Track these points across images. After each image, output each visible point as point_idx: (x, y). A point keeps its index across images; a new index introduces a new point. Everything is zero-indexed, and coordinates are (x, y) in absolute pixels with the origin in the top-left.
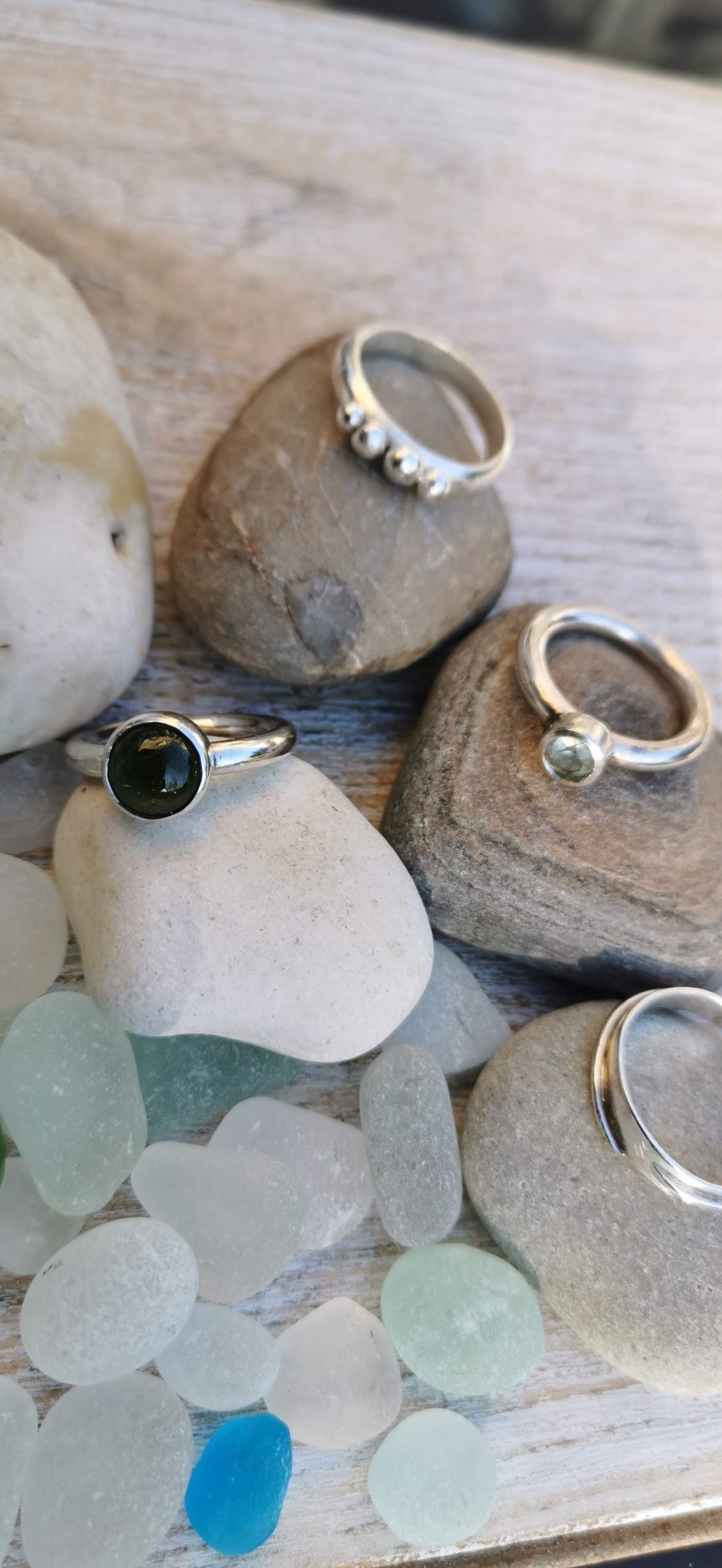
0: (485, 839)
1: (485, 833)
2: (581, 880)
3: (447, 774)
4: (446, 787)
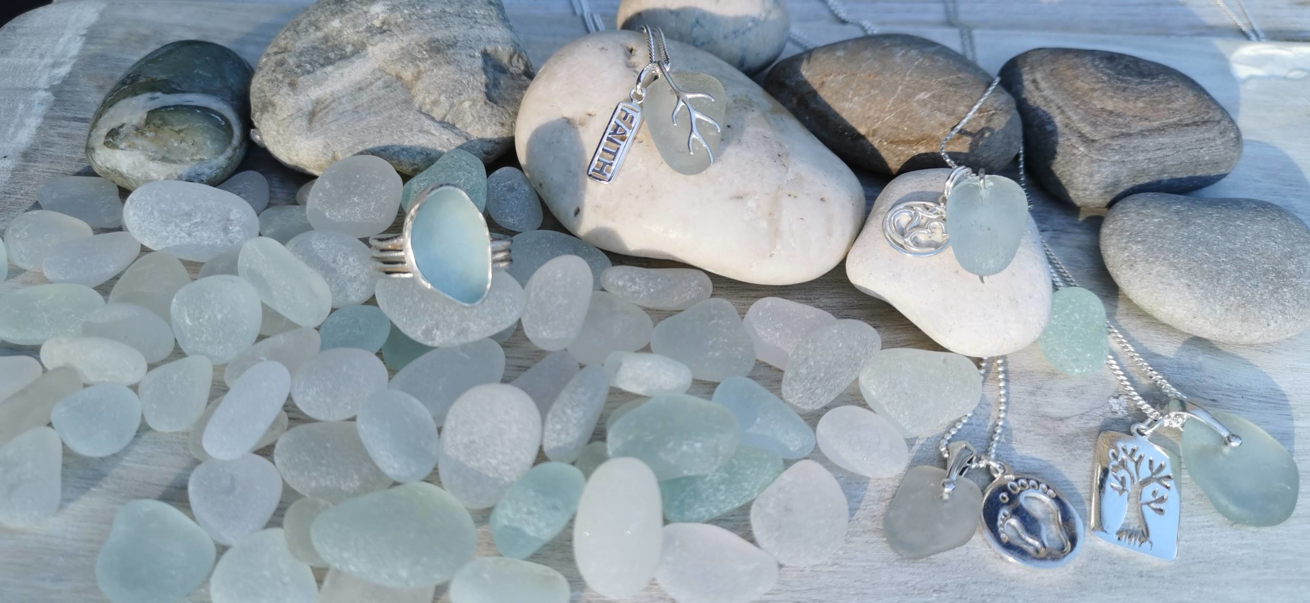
0: (1113, 137)
2: (1161, 130)
3: (1069, 127)
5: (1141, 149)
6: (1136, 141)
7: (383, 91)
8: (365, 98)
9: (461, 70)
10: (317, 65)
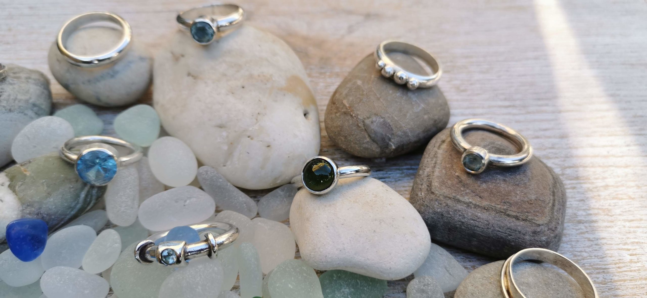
0: (446, 197)
1: (445, 195)
5: (460, 213)
6: (459, 207)
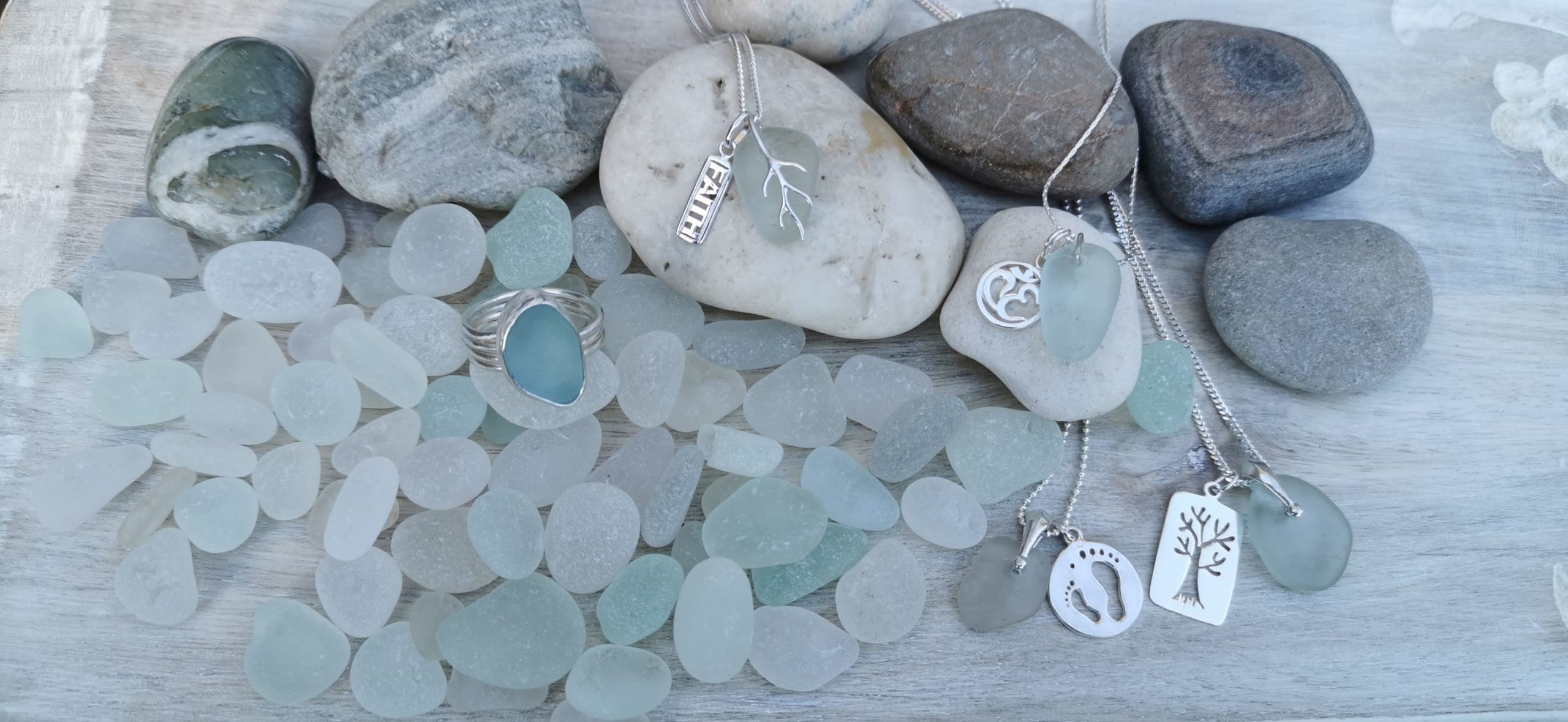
0: (1230, 160)
1: (1227, 158)
3: (1187, 144)
4: (1192, 150)
5: (1259, 172)
7: (455, 126)
8: (437, 133)
9: (538, 102)
10: (382, 96)
